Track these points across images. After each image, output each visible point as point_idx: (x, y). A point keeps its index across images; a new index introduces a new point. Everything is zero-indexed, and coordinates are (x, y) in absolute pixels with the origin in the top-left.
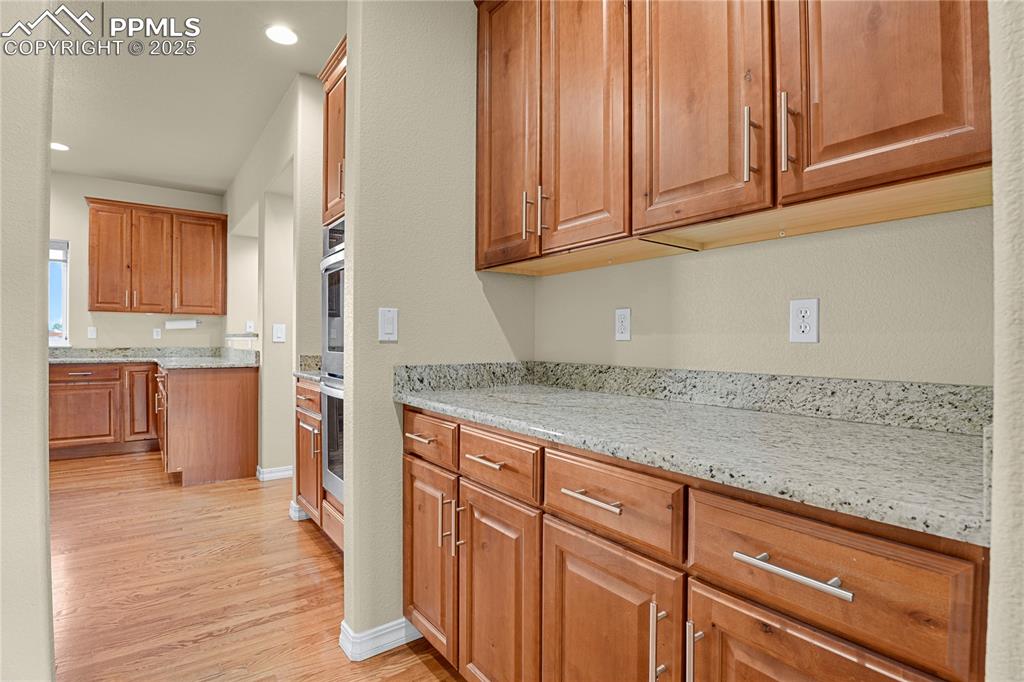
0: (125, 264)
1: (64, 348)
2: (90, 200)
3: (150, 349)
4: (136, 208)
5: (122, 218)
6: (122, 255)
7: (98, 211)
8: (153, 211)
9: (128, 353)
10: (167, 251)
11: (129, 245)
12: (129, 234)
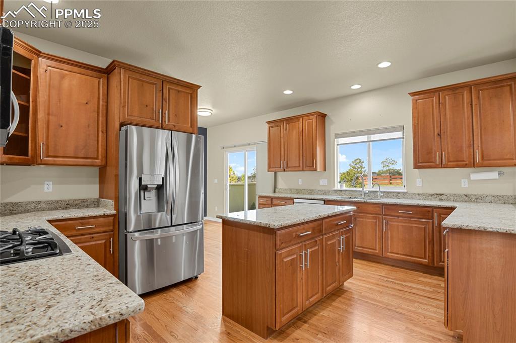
0: (436, 133)
1: (403, 193)
2: (413, 94)
3: (460, 195)
4: (441, 91)
5: (432, 100)
6: (434, 127)
7: (417, 100)
8: (454, 89)
9: (444, 197)
10: (468, 118)
11: (438, 118)
12: (438, 111)
